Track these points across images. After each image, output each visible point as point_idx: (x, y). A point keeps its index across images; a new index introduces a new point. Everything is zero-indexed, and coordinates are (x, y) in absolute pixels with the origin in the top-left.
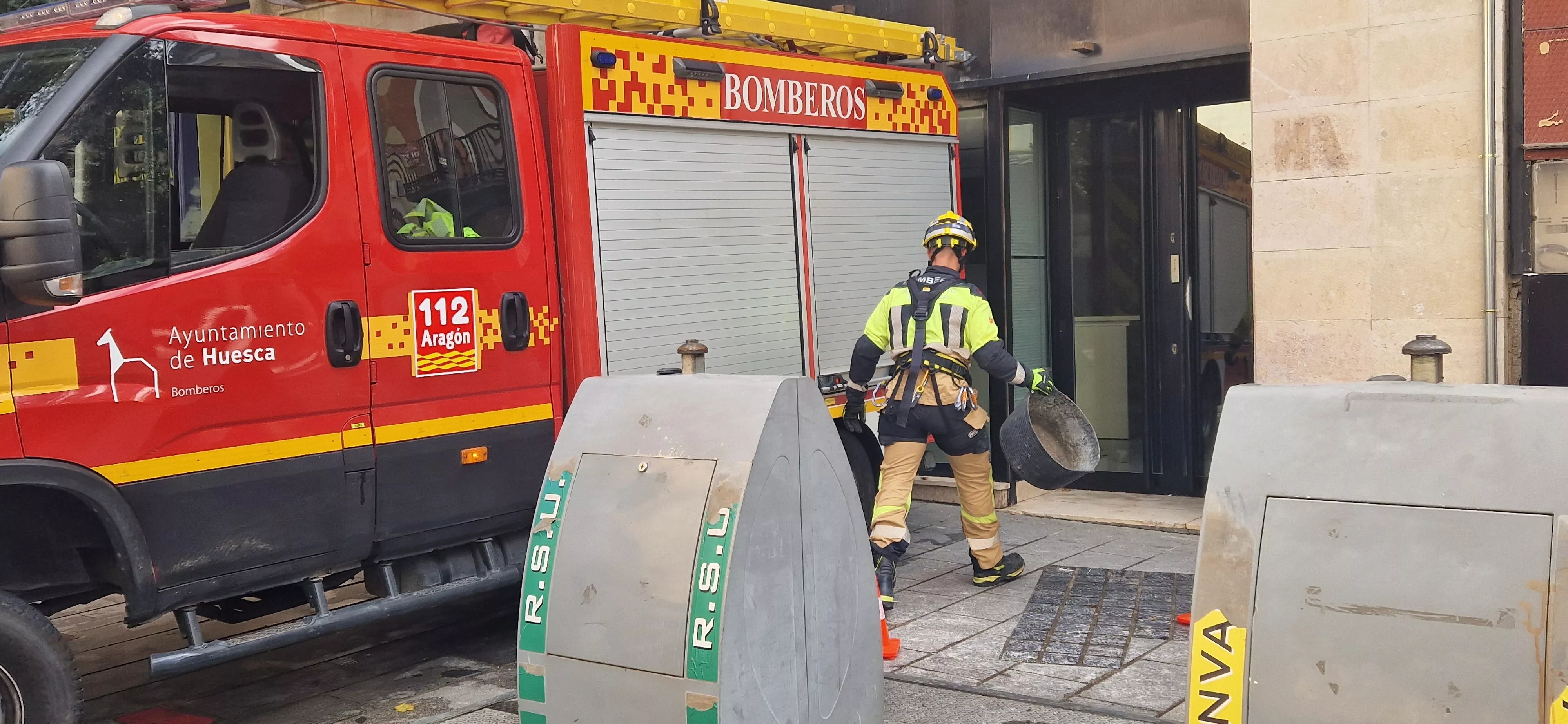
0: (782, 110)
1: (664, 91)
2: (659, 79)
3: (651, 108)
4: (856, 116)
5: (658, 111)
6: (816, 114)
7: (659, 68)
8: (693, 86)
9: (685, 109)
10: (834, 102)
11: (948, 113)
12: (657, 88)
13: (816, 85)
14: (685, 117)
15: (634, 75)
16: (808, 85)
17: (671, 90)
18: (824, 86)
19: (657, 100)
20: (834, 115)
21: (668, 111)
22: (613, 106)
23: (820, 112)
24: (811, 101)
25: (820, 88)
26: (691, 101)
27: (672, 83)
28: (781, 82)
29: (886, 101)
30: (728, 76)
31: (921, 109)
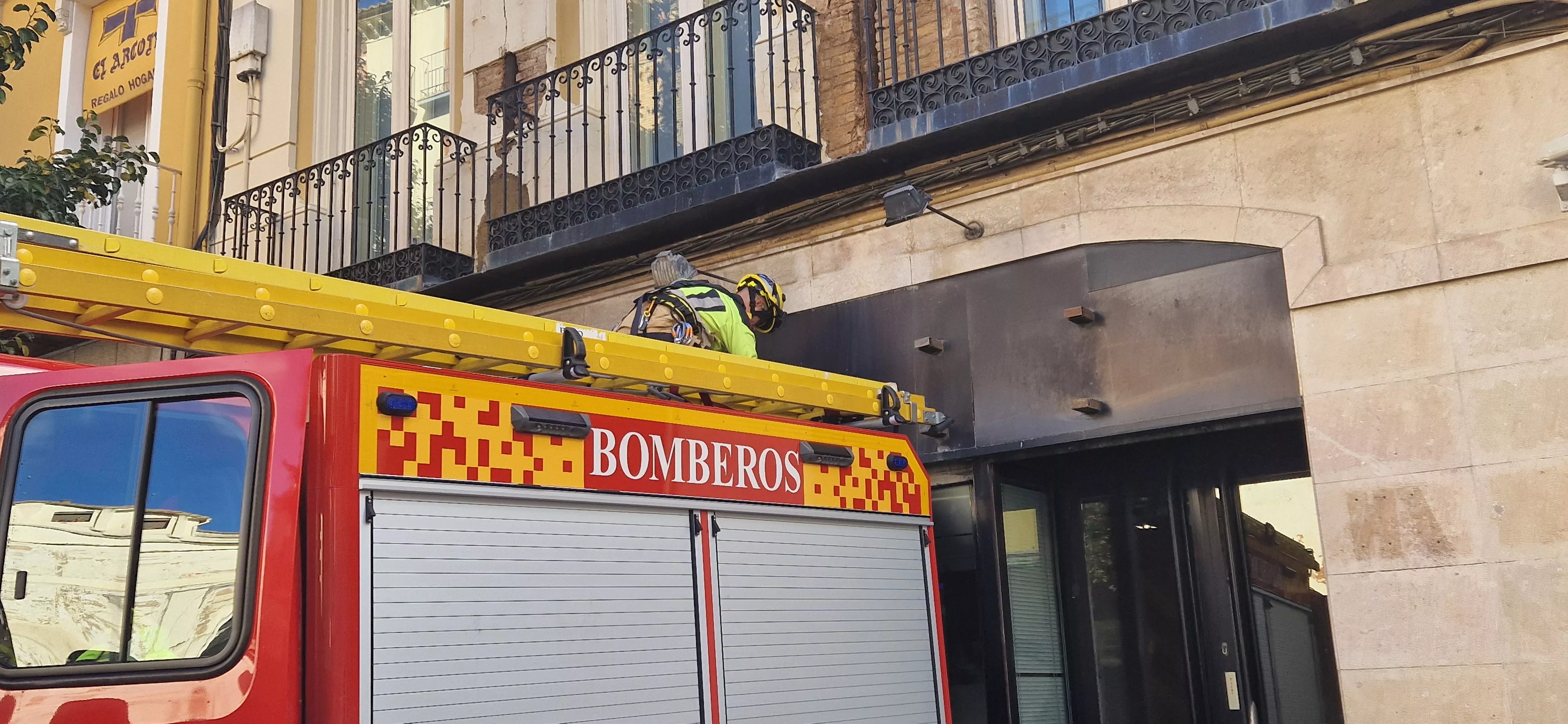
0: (678, 478)
1: (495, 450)
2: (487, 432)
3: (472, 473)
4: (787, 488)
5: (484, 475)
6: (730, 484)
7: (489, 417)
8: (541, 445)
9: (528, 475)
10: (756, 470)
11: (917, 488)
12: (484, 445)
13: (729, 446)
14: (528, 483)
15: (448, 427)
16: (717, 446)
17: (506, 448)
18: (741, 449)
19: (484, 460)
20: (755, 486)
21: (501, 477)
22: (410, 468)
23: (736, 481)
24: (722, 467)
25: (735, 450)
26: (539, 464)
27: (509, 438)
28: (677, 442)
29: (830, 469)
30: (597, 432)
31: (879, 481)
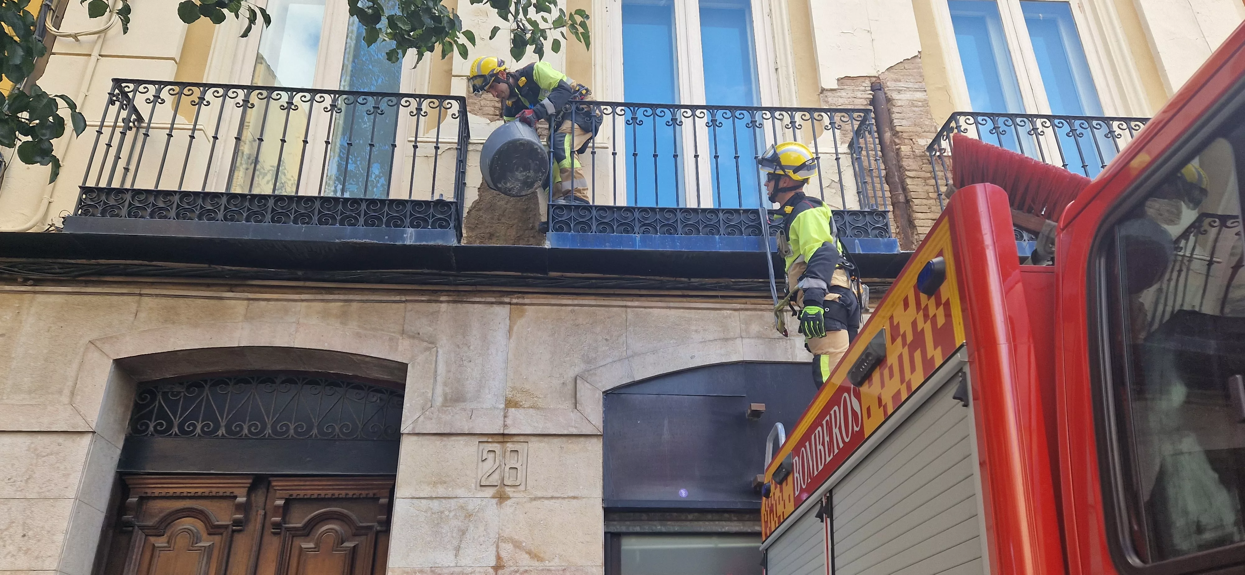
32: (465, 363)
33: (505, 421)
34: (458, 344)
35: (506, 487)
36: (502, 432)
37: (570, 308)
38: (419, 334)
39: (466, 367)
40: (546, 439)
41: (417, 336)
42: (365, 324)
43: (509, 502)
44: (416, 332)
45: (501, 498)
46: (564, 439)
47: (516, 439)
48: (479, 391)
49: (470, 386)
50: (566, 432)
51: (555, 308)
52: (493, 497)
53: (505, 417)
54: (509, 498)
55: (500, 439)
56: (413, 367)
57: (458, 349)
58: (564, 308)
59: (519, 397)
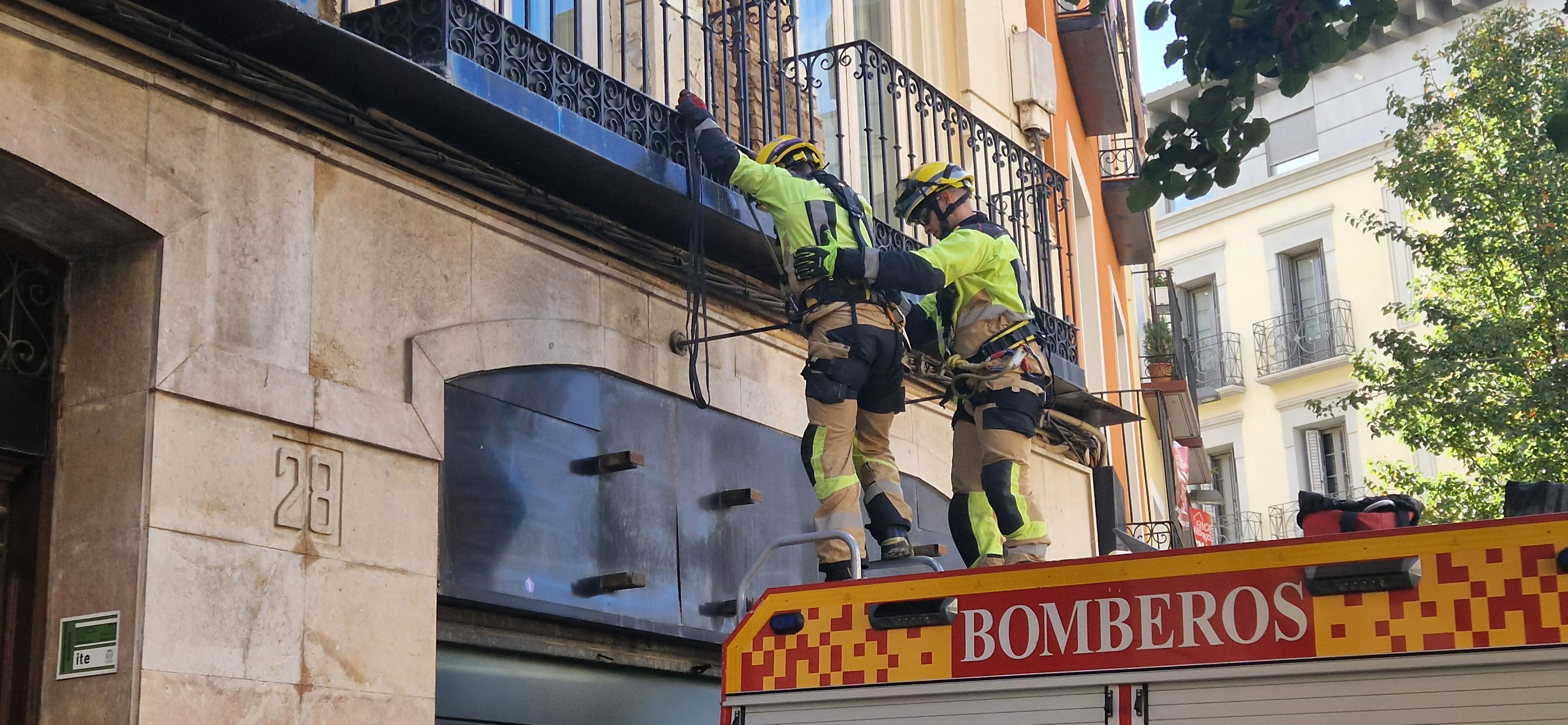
32: (249, 260)
33: (315, 404)
34: (238, 215)
35: (312, 535)
36: (311, 425)
37: (399, 195)
38: (173, 171)
39: (249, 269)
40: (368, 452)
41: (169, 174)
42: (78, 115)
43: (317, 565)
44: (167, 165)
45: (308, 554)
46: (390, 457)
47: (327, 441)
48: (269, 327)
49: (258, 314)
50: (397, 447)
51: (378, 187)
52: (296, 552)
53: (316, 394)
54: (318, 557)
55: (303, 436)
56: (173, 245)
57: (236, 228)
58: (390, 191)
59: (330, 359)
